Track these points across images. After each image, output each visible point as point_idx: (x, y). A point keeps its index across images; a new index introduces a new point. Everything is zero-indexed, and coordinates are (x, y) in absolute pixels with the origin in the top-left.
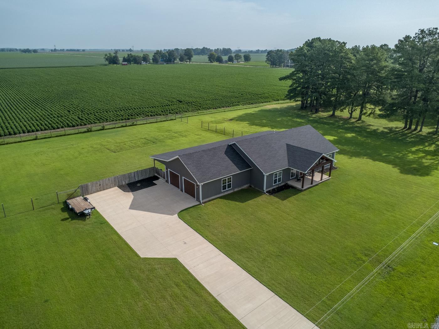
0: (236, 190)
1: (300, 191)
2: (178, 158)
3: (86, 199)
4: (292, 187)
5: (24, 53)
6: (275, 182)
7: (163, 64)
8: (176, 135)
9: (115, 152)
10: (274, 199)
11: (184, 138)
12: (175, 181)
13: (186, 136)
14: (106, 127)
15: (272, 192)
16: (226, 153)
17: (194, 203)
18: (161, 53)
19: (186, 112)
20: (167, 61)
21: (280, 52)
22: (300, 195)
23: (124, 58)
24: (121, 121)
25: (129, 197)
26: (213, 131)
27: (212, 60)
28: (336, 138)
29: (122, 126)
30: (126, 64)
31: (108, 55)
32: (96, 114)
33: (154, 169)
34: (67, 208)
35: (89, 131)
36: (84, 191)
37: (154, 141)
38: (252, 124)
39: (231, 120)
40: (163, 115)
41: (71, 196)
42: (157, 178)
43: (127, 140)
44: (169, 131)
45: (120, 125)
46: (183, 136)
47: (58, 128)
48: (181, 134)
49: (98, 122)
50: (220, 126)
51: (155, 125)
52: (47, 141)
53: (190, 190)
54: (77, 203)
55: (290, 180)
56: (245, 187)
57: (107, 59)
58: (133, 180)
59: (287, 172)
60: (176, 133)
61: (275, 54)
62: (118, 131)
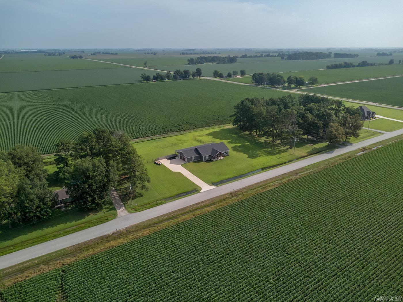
0: (197, 160)
1: (213, 161)
2: (181, 152)
3: (159, 161)
4: (212, 160)
5: (73, 59)
6: (207, 158)
7: (181, 80)
8: (183, 142)
9: (163, 148)
10: (205, 163)
11: (186, 144)
12: (181, 158)
13: (186, 143)
14: (158, 138)
15: (205, 161)
16: (194, 151)
17: (185, 163)
18: (180, 72)
19: (189, 130)
20: (184, 78)
21: (261, 75)
22: (213, 162)
23: (154, 76)
24: (162, 135)
25: (169, 161)
26: (197, 140)
27: (216, 76)
28: (241, 145)
29: (163, 138)
30: (155, 81)
31: (143, 74)
32: (152, 131)
33: (175, 154)
34: (155, 163)
35: (152, 140)
36: (158, 159)
37: (175, 144)
38: (214, 137)
39: (206, 135)
40: (179, 131)
41: (156, 160)
42: (176, 157)
43: (166, 144)
44: (181, 140)
45: (162, 137)
46: (185, 143)
47: (140, 138)
48: (185, 142)
49: (153, 135)
50: (200, 138)
51: (175, 137)
52: (139, 144)
53: (184, 160)
54: (157, 162)
55: (212, 158)
56: (199, 160)
57: (142, 77)
58: (170, 157)
59: (210, 156)
60: (183, 141)
61: (258, 76)
62: (162, 140)
